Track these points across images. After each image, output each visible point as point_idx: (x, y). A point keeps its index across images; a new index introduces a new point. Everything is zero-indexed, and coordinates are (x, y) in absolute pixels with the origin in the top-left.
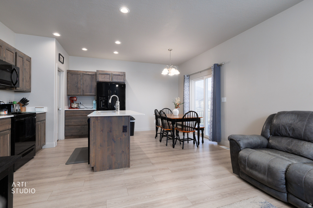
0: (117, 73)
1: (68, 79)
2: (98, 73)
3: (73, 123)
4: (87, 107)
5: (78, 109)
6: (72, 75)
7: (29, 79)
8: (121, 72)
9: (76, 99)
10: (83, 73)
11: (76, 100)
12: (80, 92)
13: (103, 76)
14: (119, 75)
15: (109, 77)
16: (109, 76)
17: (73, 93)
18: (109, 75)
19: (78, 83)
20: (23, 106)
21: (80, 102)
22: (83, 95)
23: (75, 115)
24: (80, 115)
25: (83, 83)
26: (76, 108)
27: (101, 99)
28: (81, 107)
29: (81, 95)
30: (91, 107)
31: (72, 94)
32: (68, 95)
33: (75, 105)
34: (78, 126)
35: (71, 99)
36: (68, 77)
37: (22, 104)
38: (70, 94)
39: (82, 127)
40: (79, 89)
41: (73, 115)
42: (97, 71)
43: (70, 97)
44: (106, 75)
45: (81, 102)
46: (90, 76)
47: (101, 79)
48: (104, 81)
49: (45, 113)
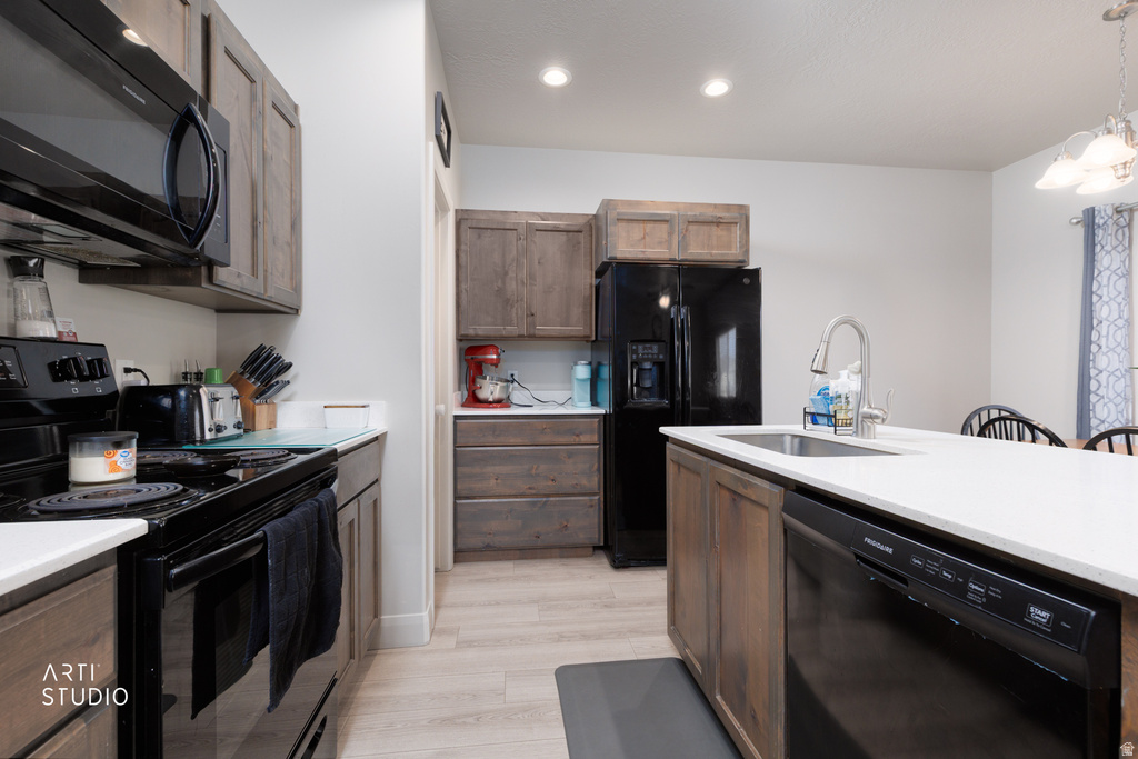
0: (710, 213)
1: (462, 255)
2: (612, 216)
3: (493, 482)
4: (542, 395)
5: (508, 406)
6: (479, 236)
7: (288, 227)
8: (728, 207)
9: (498, 355)
10: (529, 225)
11: (496, 364)
12: (515, 322)
13: (637, 231)
14: (718, 223)
15: (665, 236)
16: (665, 227)
17: (482, 329)
18: (667, 221)
19: (506, 273)
20: (260, 394)
21: (510, 373)
22: (532, 337)
23: (501, 440)
24: (526, 442)
25: (532, 277)
26: (499, 402)
27: (635, 352)
28: (518, 396)
29: (521, 336)
30: (561, 396)
31: (480, 333)
32: (460, 339)
33: (489, 390)
34: (516, 496)
35: (474, 357)
36: (463, 247)
37: (253, 385)
38: (471, 332)
39: (534, 503)
40: (512, 307)
41: (491, 439)
42: (607, 204)
43: (466, 345)
44: (649, 226)
45: (516, 373)
46: (563, 237)
47: (627, 246)
48: (641, 256)
49: (377, 440)
